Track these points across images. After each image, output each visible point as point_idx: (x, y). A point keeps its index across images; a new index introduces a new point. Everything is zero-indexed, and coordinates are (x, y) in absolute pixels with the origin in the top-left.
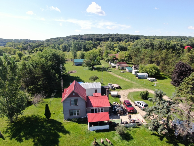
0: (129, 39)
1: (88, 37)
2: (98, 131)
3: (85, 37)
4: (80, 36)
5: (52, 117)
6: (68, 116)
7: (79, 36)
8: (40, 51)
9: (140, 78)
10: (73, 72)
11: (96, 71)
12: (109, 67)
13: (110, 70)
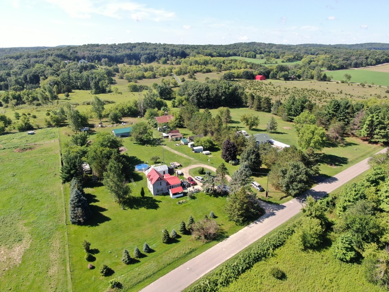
1: (90, 54)
2: (177, 198)
3: (82, 53)
8: (16, 100)
9: (196, 152)
10: (123, 149)
11: (149, 146)
12: (160, 137)
13: (163, 143)
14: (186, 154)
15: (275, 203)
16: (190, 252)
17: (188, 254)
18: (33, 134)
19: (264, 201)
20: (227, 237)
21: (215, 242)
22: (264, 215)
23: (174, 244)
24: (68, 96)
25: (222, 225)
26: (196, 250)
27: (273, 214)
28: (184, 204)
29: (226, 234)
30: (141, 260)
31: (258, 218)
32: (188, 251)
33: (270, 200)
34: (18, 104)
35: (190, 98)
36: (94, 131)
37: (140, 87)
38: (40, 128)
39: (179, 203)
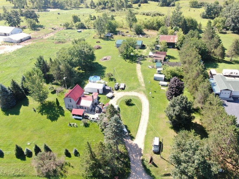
6: (68, 107)
8: (103, 6)
9: (156, 79)
10: (108, 58)
11: (128, 60)
12: (147, 55)
13: (142, 62)
14: (145, 79)
15: (153, 176)
17: (15, 176)
19: (144, 166)
23: (20, 160)
24: (140, 6)
25: (72, 167)
26: (25, 176)
28: (72, 128)
32: (18, 174)
33: (151, 169)
34: (103, 8)
35: (226, 21)
36: (113, 38)
37: (201, 4)
38: (89, 29)
39: (70, 125)
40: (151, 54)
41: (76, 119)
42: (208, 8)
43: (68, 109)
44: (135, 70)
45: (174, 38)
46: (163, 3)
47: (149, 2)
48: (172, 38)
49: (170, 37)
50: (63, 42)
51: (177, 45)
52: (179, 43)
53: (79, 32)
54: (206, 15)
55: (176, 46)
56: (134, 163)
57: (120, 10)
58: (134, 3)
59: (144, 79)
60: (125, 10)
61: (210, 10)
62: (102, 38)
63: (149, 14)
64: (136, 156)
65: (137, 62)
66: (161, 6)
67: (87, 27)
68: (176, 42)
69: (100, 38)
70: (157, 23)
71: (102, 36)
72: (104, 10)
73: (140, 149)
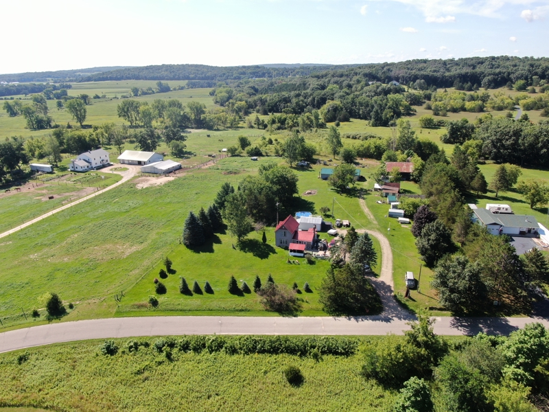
0: (533, 77)
1: (406, 73)
3: (397, 72)
4: (385, 69)
5: (267, 243)
6: (279, 243)
7: (383, 68)
8: (279, 125)
9: (391, 215)
10: (312, 192)
11: (345, 195)
12: (370, 189)
13: (365, 196)
15: (411, 310)
16: (241, 310)
17: (237, 310)
18: (256, 160)
19: (399, 302)
20: (295, 316)
21: (277, 314)
22: (373, 317)
23: (236, 296)
24: (338, 125)
25: (307, 302)
26: (249, 311)
27: (388, 320)
28: (293, 265)
29: (298, 313)
30: (195, 295)
31: (360, 315)
32: (240, 308)
33: (407, 303)
34: (279, 128)
35: (484, 145)
36: (311, 168)
37: (439, 122)
38: (267, 156)
39: (289, 262)
40: (377, 186)
41: (295, 256)
42: (452, 127)
43: (279, 246)
44: (358, 205)
45: (408, 166)
46: (375, 121)
47: (351, 120)
48: (405, 167)
49: (402, 166)
50: (235, 173)
51: (413, 176)
52: (416, 172)
53: (254, 160)
54: (450, 138)
55: (411, 178)
56: (384, 299)
57: (307, 131)
58: (327, 122)
59: (374, 216)
60: (316, 131)
61: (457, 130)
62: (294, 168)
63: (357, 137)
64: (386, 292)
65: (359, 197)
66: (373, 126)
67: (264, 154)
68: (411, 171)
69: (291, 167)
70: (376, 147)
71: (294, 166)
72: (281, 131)
73: (389, 286)
